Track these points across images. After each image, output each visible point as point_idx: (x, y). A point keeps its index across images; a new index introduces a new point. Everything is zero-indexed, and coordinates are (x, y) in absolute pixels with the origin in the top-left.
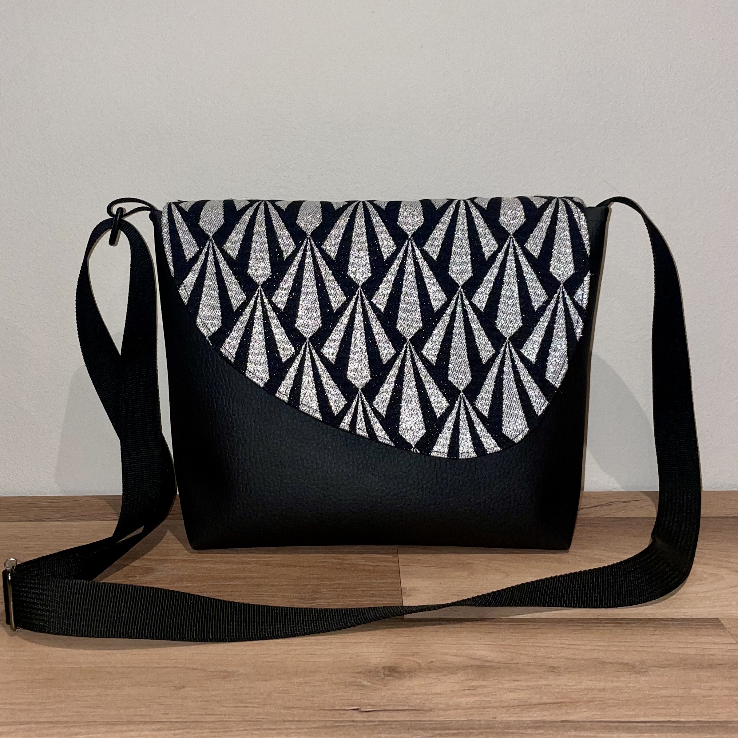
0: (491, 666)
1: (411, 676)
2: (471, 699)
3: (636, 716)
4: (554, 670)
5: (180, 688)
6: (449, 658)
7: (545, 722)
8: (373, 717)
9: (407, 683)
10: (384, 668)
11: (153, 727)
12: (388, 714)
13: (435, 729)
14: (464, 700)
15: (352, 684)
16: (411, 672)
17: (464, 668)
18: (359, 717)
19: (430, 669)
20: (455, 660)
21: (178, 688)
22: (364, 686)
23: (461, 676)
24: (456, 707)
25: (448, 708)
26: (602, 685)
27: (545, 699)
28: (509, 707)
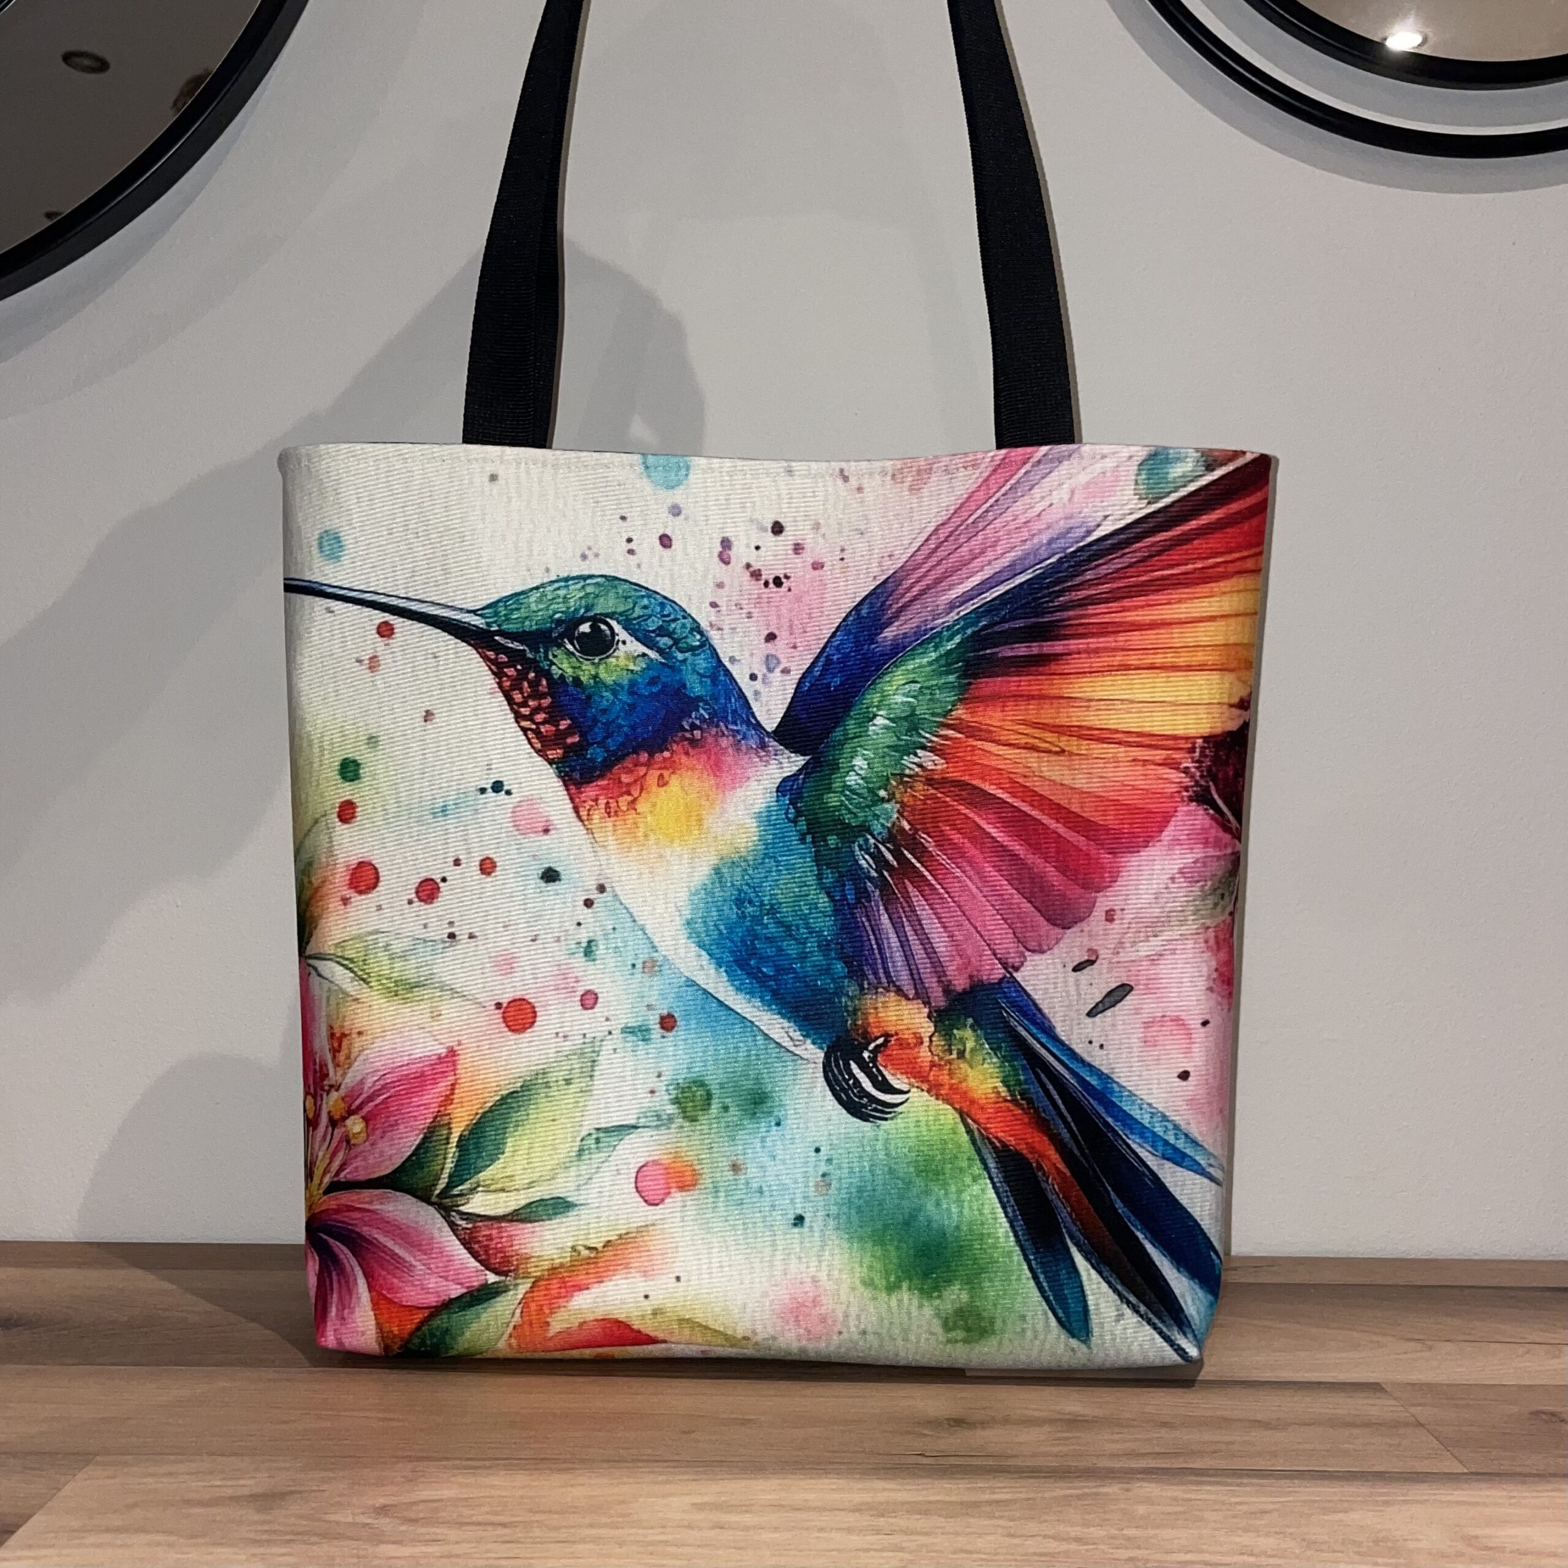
0: (1086, 1421)
1: (983, 1428)
2: (1064, 1449)
3: (1273, 1465)
4: (1164, 1424)
5: (688, 1432)
6: (1030, 1413)
7: (1158, 1468)
8: (941, 1461)
9: (980, 1433)
10: (948, 1420)
11: (666, 1464)
12: (962, 1459)
13: (1023, 1472)
14: (1055, 1450)
15: (908, 1433)
16: (984, 1424)
17: (1051, 1421)
18: (925, 1461)
19: (1007, 1421)
20: (1036, 1414)
21: (684, 1432)
22: (925, 1435)
23: (1047, 1428)
24: (1045, 1455)
25: (1034, 1456)
26: (1228, 1439)
27: (1157, 1449)
28: (1113, 1456)
